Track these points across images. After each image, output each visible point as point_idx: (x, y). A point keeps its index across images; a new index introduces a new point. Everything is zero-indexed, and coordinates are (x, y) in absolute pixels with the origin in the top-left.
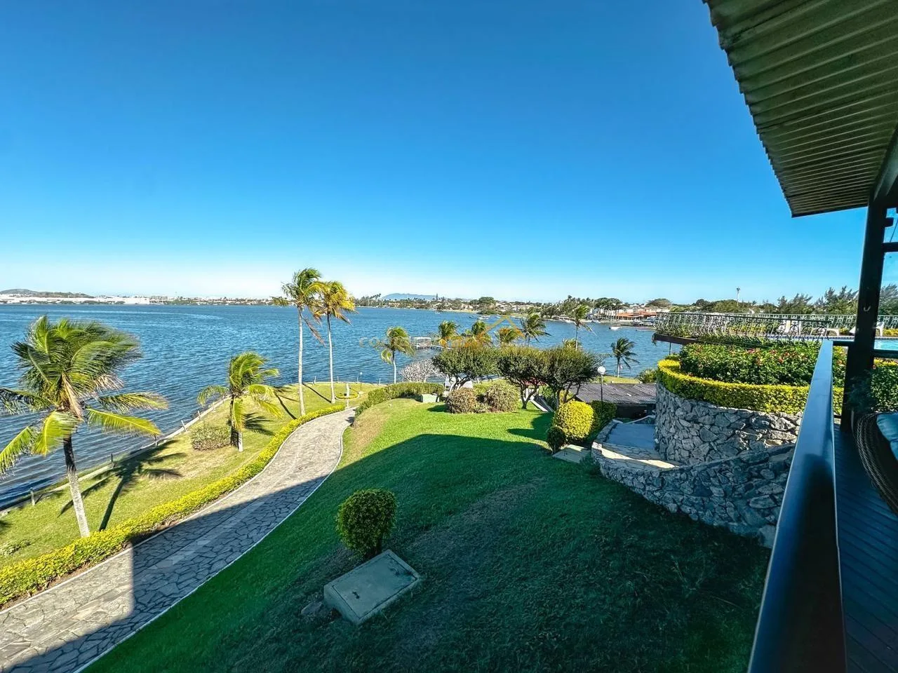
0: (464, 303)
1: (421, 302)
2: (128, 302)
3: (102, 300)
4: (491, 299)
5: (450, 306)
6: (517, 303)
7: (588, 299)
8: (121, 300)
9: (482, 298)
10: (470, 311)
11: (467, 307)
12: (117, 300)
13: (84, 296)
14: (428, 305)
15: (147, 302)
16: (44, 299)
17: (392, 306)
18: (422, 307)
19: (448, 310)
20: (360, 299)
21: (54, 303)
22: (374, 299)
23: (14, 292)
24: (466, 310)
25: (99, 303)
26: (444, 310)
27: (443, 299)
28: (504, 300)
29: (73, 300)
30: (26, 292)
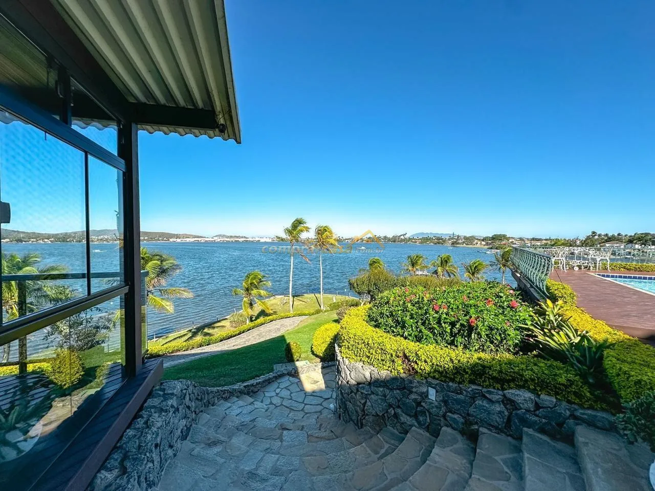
0: (477, 239)
1: (439, 239)
2: (262, 240)
3: (251, 240)
4: (504, 236)
5: (464, 242)
6: (533, 239)
7: (619, 234)
8: (259, 239)
9: (495, 235)
10: (482, 246)
11: (479, 243)
12: (257, 239)
13: (245, 237)
14: (444, 241)
15: (270, 241)
16: (228, 239)
17: (416, 242)
18: (439, 243)
19: (461, 246)
20: (391, 237)
21: (232, 241)
22: (402, 237)
23: (220, 236)
24: (478, 245)
25: (250, 241)
26: (458, 245)
27: (458, 236)
28: (520, 237)
29: (240, 240)
30: (224, 236)
